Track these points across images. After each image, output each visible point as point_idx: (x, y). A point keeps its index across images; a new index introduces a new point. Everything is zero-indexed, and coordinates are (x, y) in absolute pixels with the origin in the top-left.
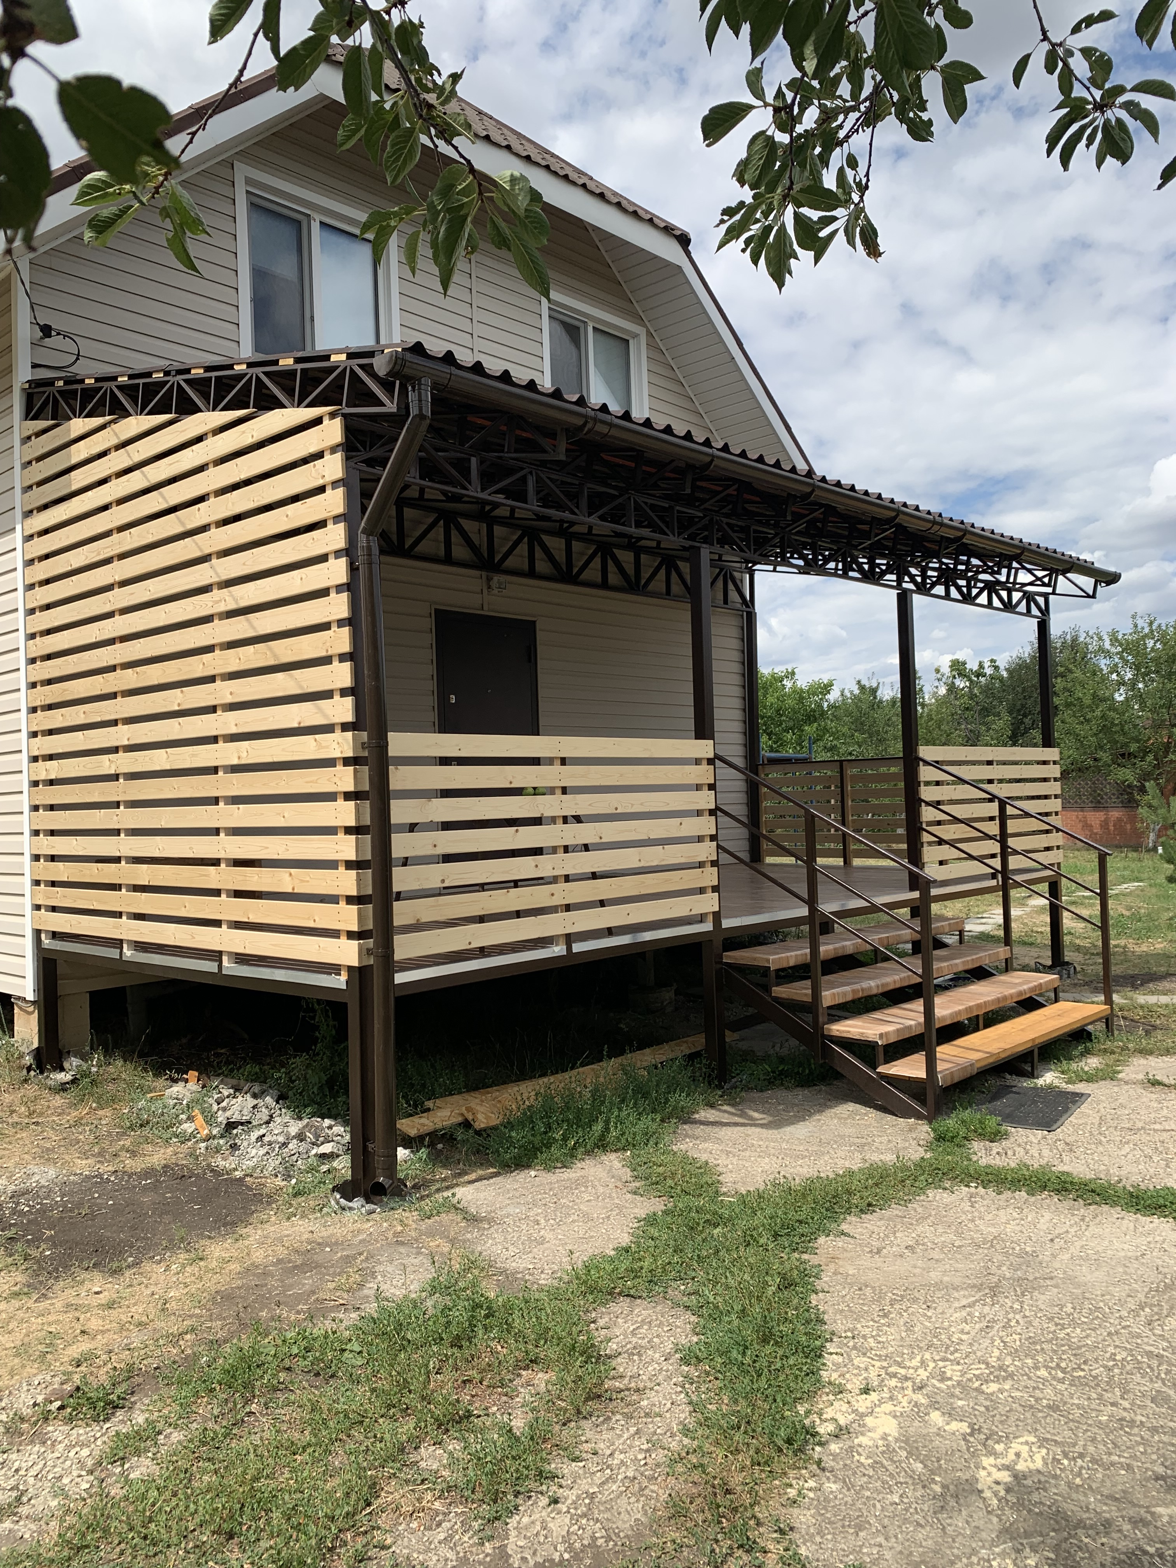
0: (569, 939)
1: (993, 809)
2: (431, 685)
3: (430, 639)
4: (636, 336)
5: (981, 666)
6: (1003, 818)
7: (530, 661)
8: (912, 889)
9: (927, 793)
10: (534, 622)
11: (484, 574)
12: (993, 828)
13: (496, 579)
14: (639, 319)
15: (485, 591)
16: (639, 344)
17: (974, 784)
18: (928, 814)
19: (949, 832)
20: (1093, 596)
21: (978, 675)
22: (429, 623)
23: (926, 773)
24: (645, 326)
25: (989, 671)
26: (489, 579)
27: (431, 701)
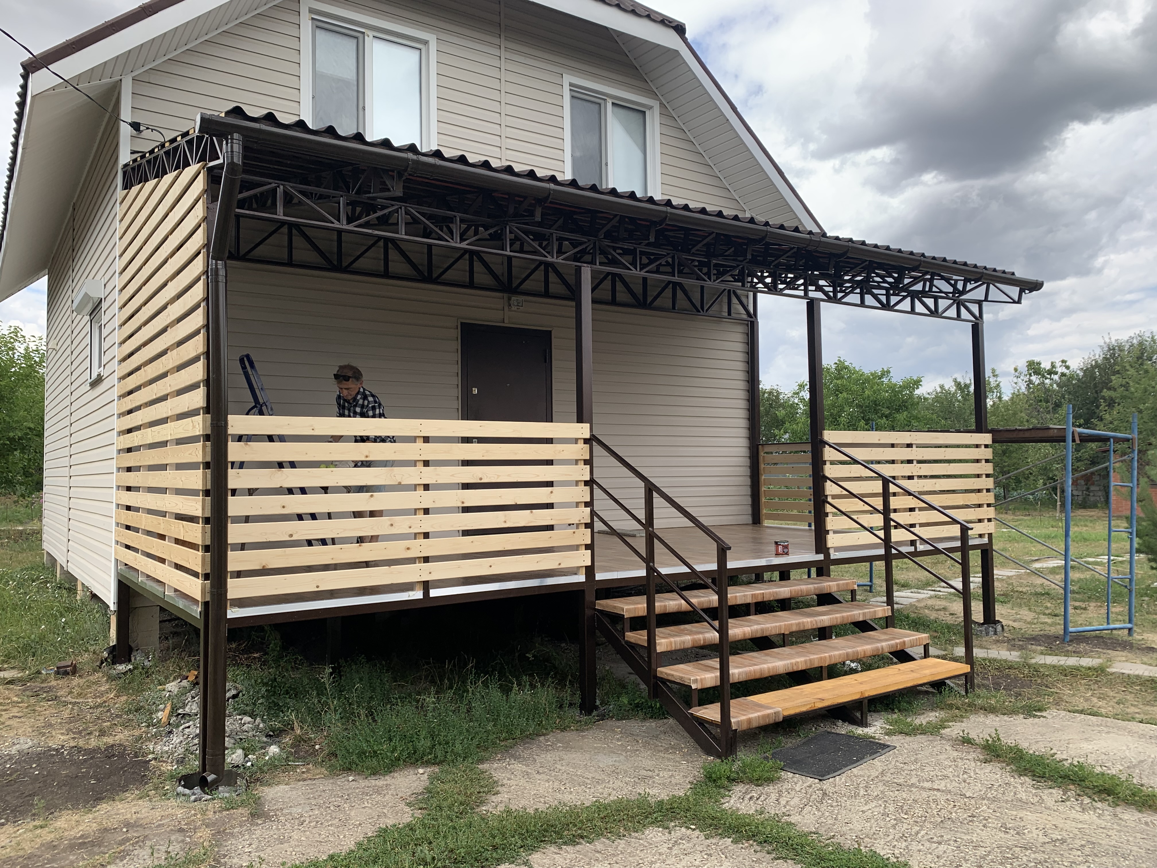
0: (426, 586)
1: (877, 486)
2: (457, 380)
3: (457, 345)
4: (650, 108)
5: (1053, 366)
6: (886, 495)
7: (545, 362)
8: (817, 552)
9: (829, 471)
10: (550, 332)
11: (506, 295)
12: (878, 503)
13: (513, 298)
14: (653, 95)
15: (506, 308)
16: (653, 113)
17: (866, 464)
18: (830, 489)
19: (846, 505)
20: (1019, 302)
21: (1051, 372)
22: (457, 333)
23: (829, 454)
24: (660, 100)
25: (1060, 370)
26: (509, 299)
27: (457, 392)
